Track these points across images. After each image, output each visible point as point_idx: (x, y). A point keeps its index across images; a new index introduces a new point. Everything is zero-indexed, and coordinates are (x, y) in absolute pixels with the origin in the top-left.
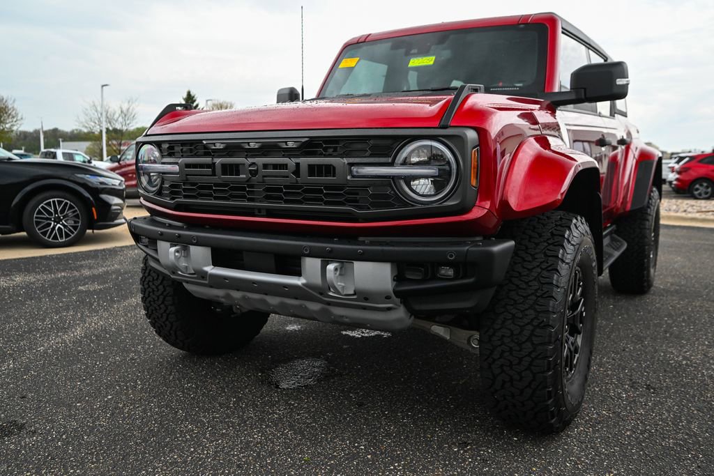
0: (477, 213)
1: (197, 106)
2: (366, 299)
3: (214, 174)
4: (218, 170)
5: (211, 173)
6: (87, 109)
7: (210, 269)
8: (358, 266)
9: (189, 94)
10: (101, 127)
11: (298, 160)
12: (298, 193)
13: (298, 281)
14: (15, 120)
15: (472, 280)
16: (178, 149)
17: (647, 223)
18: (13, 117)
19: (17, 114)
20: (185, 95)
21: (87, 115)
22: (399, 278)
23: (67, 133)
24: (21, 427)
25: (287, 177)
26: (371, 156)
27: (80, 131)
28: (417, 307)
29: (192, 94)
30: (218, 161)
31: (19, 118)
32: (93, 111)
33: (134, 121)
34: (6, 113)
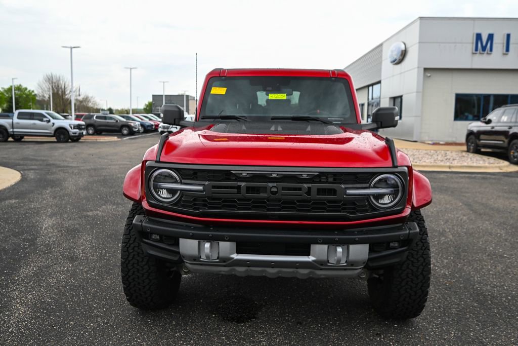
0: (406, 213)
2: (353, 265)
3: (239, 192)
4: (243, 191)
5: (236, 192)
7: (236, 256)
11: (310, 185)
12: (309, 205)
13: (311, 259)
16: (199, 174)
22: (371, 251)
25: (301, 195)
26: (358, 183)
30: (243, 184)
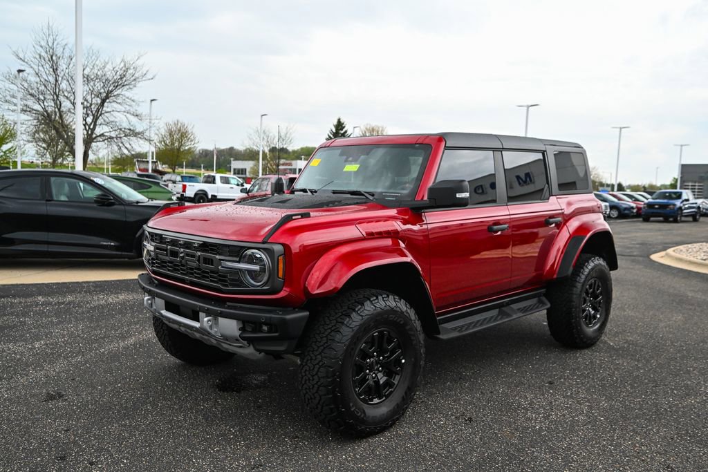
0: (282, 294)
1: (346, 132)
2: (227, 340)
4: (169, 253)
5: (166, 255)
6: (251, 135)
7: (163, 312)
8: (221, 320)
9: (339, 121)
10: (263, 147)
11: (199, 254)
12: (200, 273)
13: (197, 325)
14: (193, 143)
15: (277, 334)
17: (575, 289)
18: (192, 141)
19: (194, 137)
20: (335, 123)
21: (250, 139)
22: (243, 329)
23: (241, 151)
24: (62, 396)
25: (195, 262)
26: (230, 256)
27: (253, 149)
28: (258, 347)
29: (342, 121)
30: (168, 248)
31: (196, 141)
32: (257, 136)
33: (291, 145)
34: (186, 137)
